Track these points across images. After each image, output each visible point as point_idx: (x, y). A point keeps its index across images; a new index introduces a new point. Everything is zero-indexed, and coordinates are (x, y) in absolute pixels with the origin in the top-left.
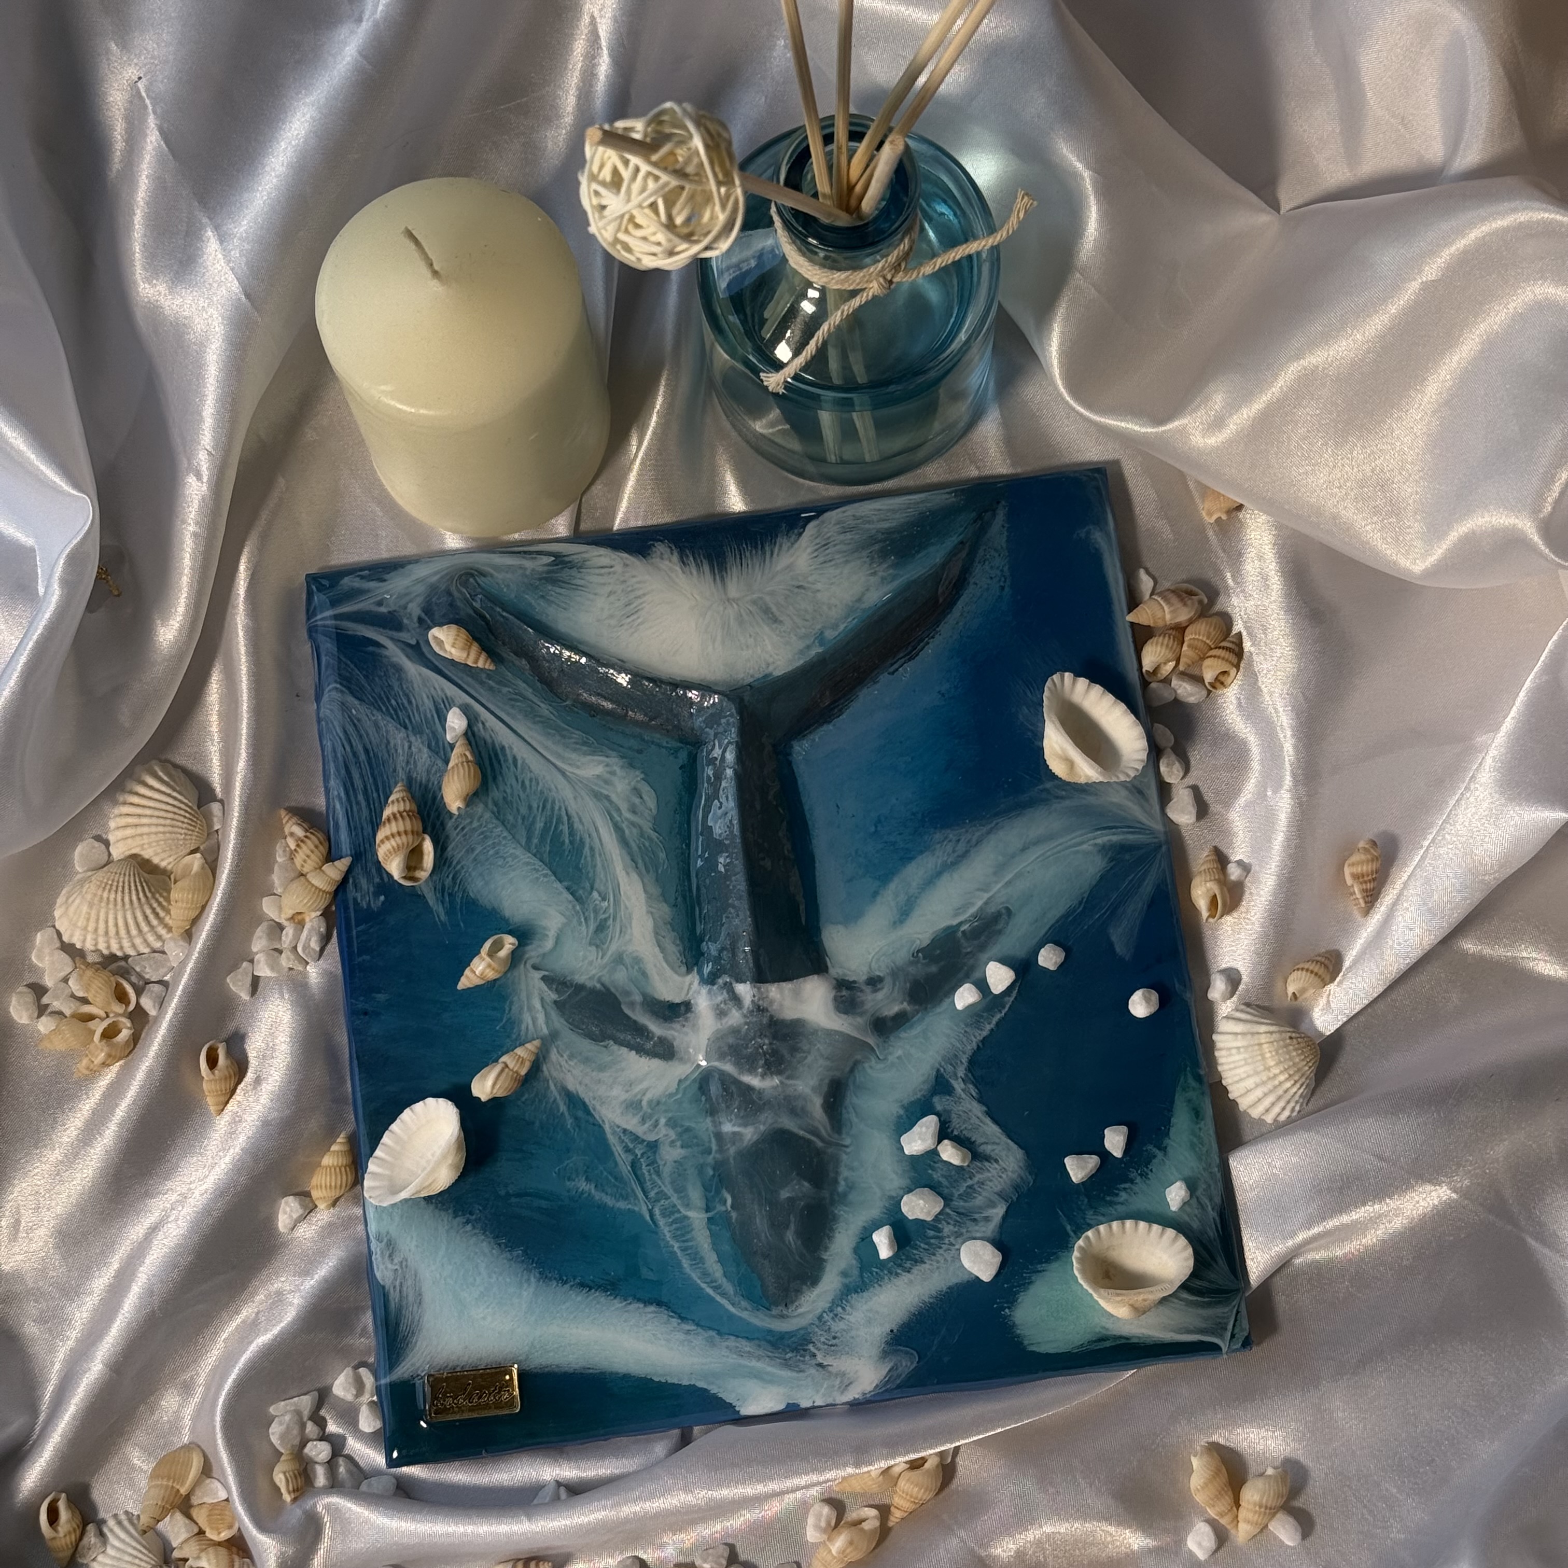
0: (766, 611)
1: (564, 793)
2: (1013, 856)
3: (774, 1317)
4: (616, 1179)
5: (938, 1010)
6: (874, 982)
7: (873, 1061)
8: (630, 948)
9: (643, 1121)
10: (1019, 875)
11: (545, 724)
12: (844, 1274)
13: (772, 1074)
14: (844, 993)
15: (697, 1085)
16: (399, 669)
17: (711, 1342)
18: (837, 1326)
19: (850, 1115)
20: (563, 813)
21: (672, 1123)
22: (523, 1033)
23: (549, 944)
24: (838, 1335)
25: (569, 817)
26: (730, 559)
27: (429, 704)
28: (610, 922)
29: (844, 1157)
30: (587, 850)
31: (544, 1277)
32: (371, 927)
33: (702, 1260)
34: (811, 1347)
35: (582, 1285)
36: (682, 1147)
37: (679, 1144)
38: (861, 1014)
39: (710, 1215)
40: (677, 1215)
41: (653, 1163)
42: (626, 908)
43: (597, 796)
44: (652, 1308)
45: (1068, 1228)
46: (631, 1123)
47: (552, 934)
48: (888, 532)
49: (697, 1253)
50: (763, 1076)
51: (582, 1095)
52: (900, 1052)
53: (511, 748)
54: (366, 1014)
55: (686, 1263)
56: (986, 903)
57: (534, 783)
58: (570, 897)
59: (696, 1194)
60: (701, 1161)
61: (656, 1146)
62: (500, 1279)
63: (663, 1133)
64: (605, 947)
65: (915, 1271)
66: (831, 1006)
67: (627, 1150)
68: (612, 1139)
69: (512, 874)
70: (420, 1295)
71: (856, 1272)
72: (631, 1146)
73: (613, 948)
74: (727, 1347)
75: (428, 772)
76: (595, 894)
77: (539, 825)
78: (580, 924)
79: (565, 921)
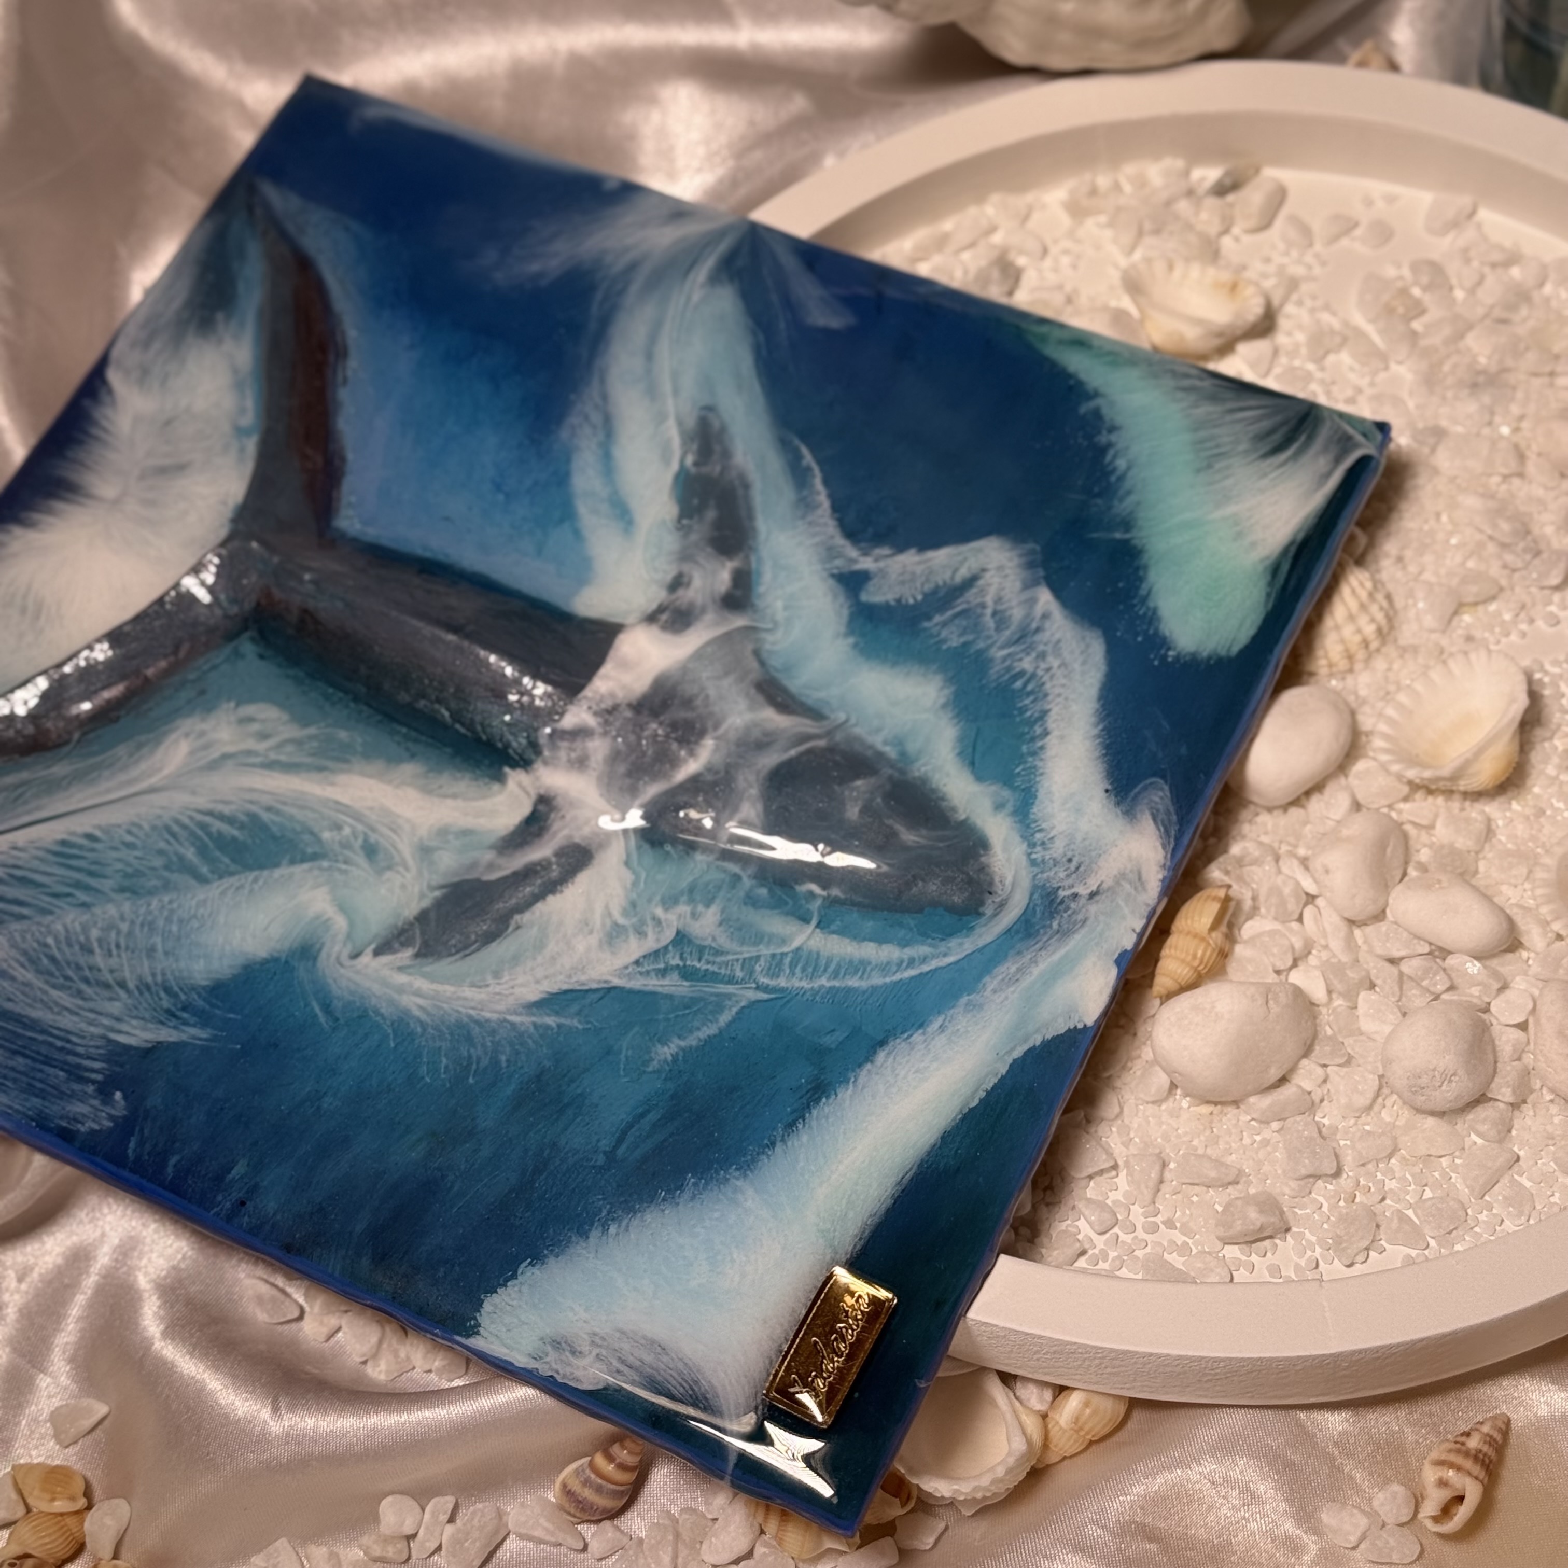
0: (162, 471)
3: (995, 915)
4: (687, 1007)
6: (677, 583)
7: (770, 638)
8: (423, 832)
11: (77, 778)
12: (999, 807)
13: (697, 742)
14: (664, 617)
15: (646, 846)
17: (972, 1007)
18: (1058, 849)
19: (812, 697)
20: (199, 817)
21: (670, 902)
22: (423, 1017)
23: (340, 923)
24: (1069, 854)
25: (210, 813)
28: (373, 838)
29: (858, 731)
30: (265, 816)
32: (142, 1130)
34: (1062, 894)
35: (791, 1126)
36: (708, 906)
37: (700, 908)
38: (703, 610)
39: (814, 922)
40: (787, 960)
41: (701, 950)
42: (371, 809)
43: (214, 766)
44: (881, 1055)
45: (1118, 535)
46: (634, 949)
48: (188, 303)
49: (851, 962)
50: (692, 754)
51: (555, 988)
52: (779, 604)
53: (73, 834)
54: (243, 1204)
55: (853, 982)
57: (135, 830)
58: (306, 866)
60: (742, 894)
61: (684, 936)
62: (707, 1223)
64: (397, 859)
66: (668, 637)
67: (663, 973)
68: (637, 983)
69: (221, 919)
70: (653, 1342)
71: (1006, 793)
72: (662, 966)
73: (406, 849)
74: (994, 991)
75: (14, 946)
76: (326, 835)
77: (190, 854)
78: (345, 872)
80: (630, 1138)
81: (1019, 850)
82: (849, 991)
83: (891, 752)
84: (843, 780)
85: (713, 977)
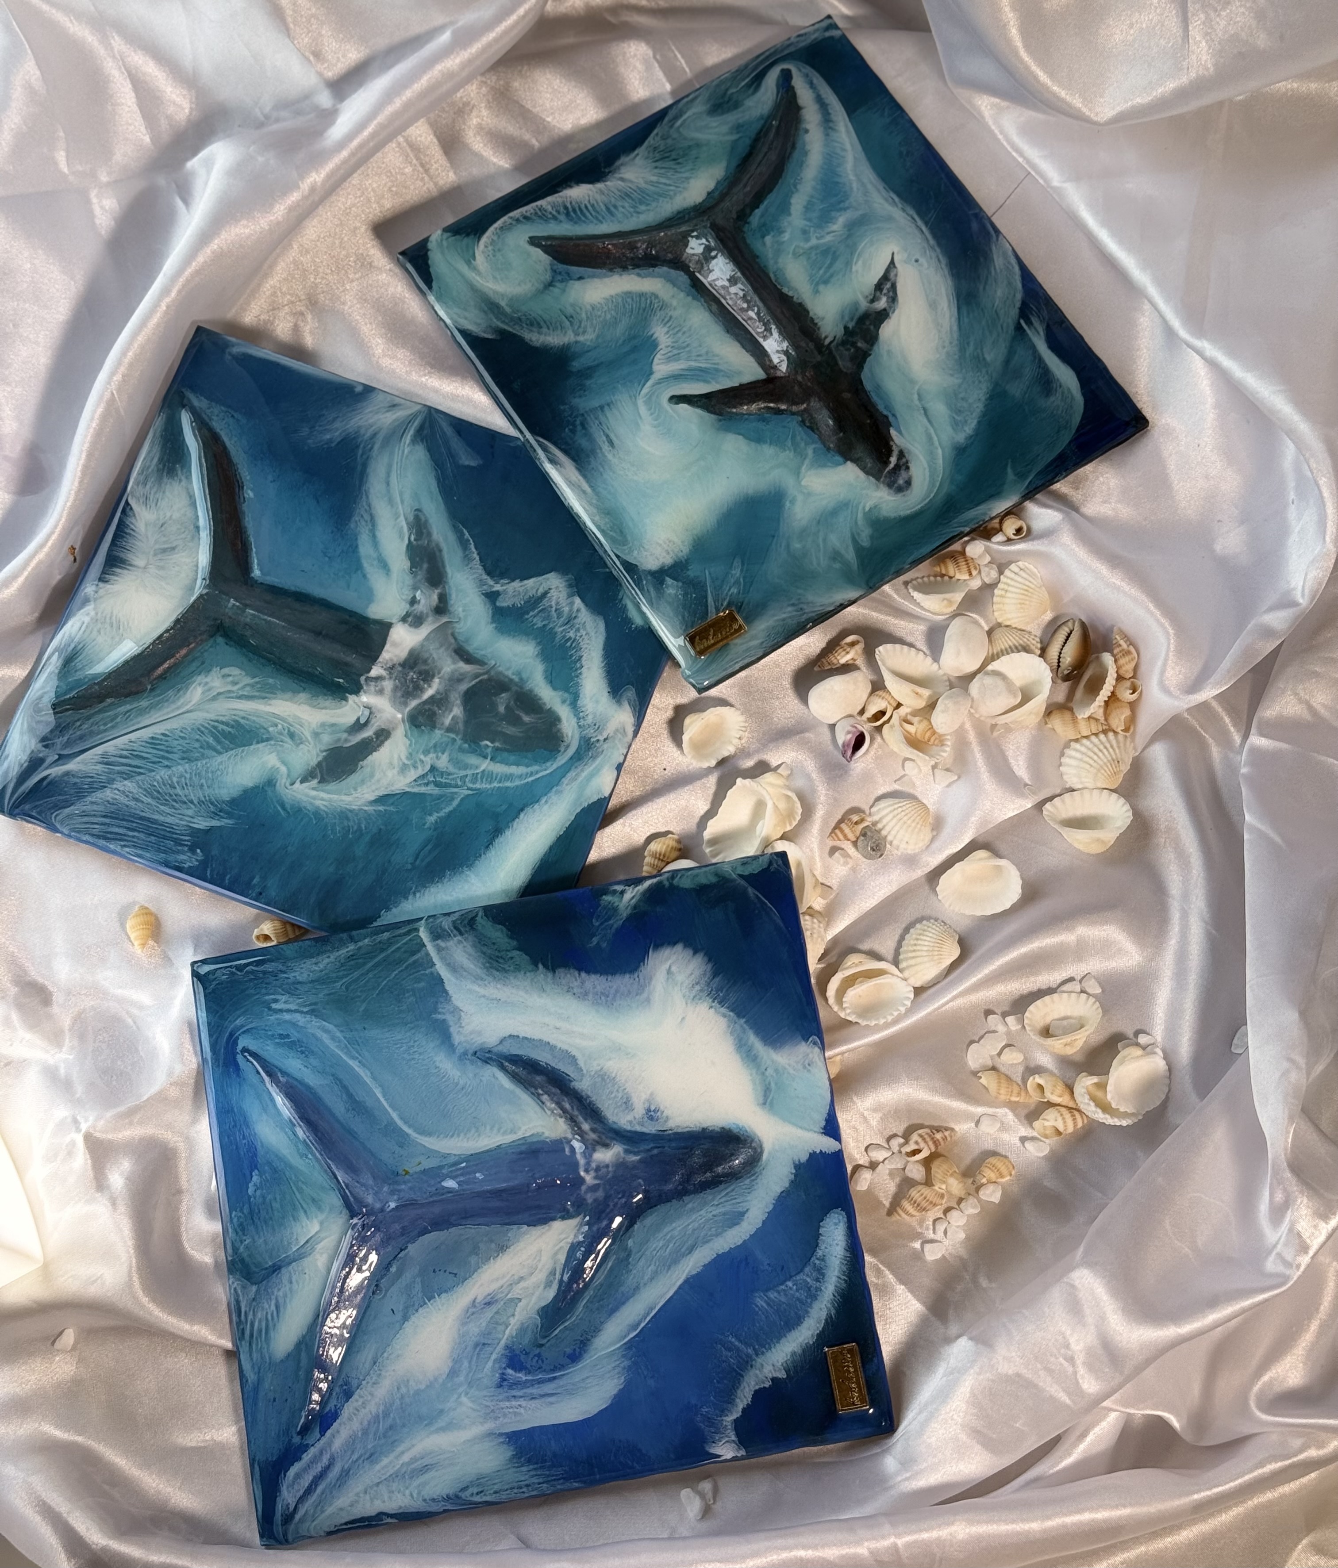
0: (164, 551)
1: (201, 717)
2: (388, 491)
4: (439, 799)
5: (450, 575)
6: (413, 601)
7: (456, 625)
8: (314, 726)
9: (415, 767)
10: (401, 494)
11: (151, 707)
12: (564, 702)
14: (410, 619)
16: (67, 774)
17: (557, 792)
18: (590, 720)
19: (479, 654)
20: (212, 723)
21: (426, 752)
22: (326, 810)
23: (283, 769)
24: (595, 722)
25: (217, 721)
26: (122, 555)
27: (100, 767)
28: (292, 729)
29: (500, 669)
30: (242, 721)
31: (470, 866)
32: (212, 863)
33: (511, 775)
34: (593, 740)
35: (487, 847)
36: (443, 754)
37: (440, 754)
38: (427, 616)
39: (489, 758)
40: (479, 776)
41: (442, 774)
42: (289, 716)
43: (214, 698)
44: (522, 815)
46: (413, 775)
47: (278, 764)
48: (161, 460)
49: (506, 775)
50: (430, 686)
51: (381, 794)
52: (460, 609)
53: (156, 734)
54: (261, 894)
55: (508, 784)
56: (406, 519)
57: (184, 731)
58: (264, 744)
59: (473, 760)
60: (457, 747)
61: (434, 767)
63: (429, 760)
64: (304, 739)
65: (584, 663)
66: (412, 629)
67: (427, 784)
68: (416, 790)
69: (230, 770)
71: (566, 695)
72: (426, 781)
73: (308, 735)
74: (567, 785)
75: (140, 787)
76: (271, 729)
77: (211, 740)
78: (282, 746)
79: (274, 754)
80: (420, 857)
81: (574, 721)
82: (507, 788)
83: (516, 678)
84: (497, 694)
85: (447, 785)
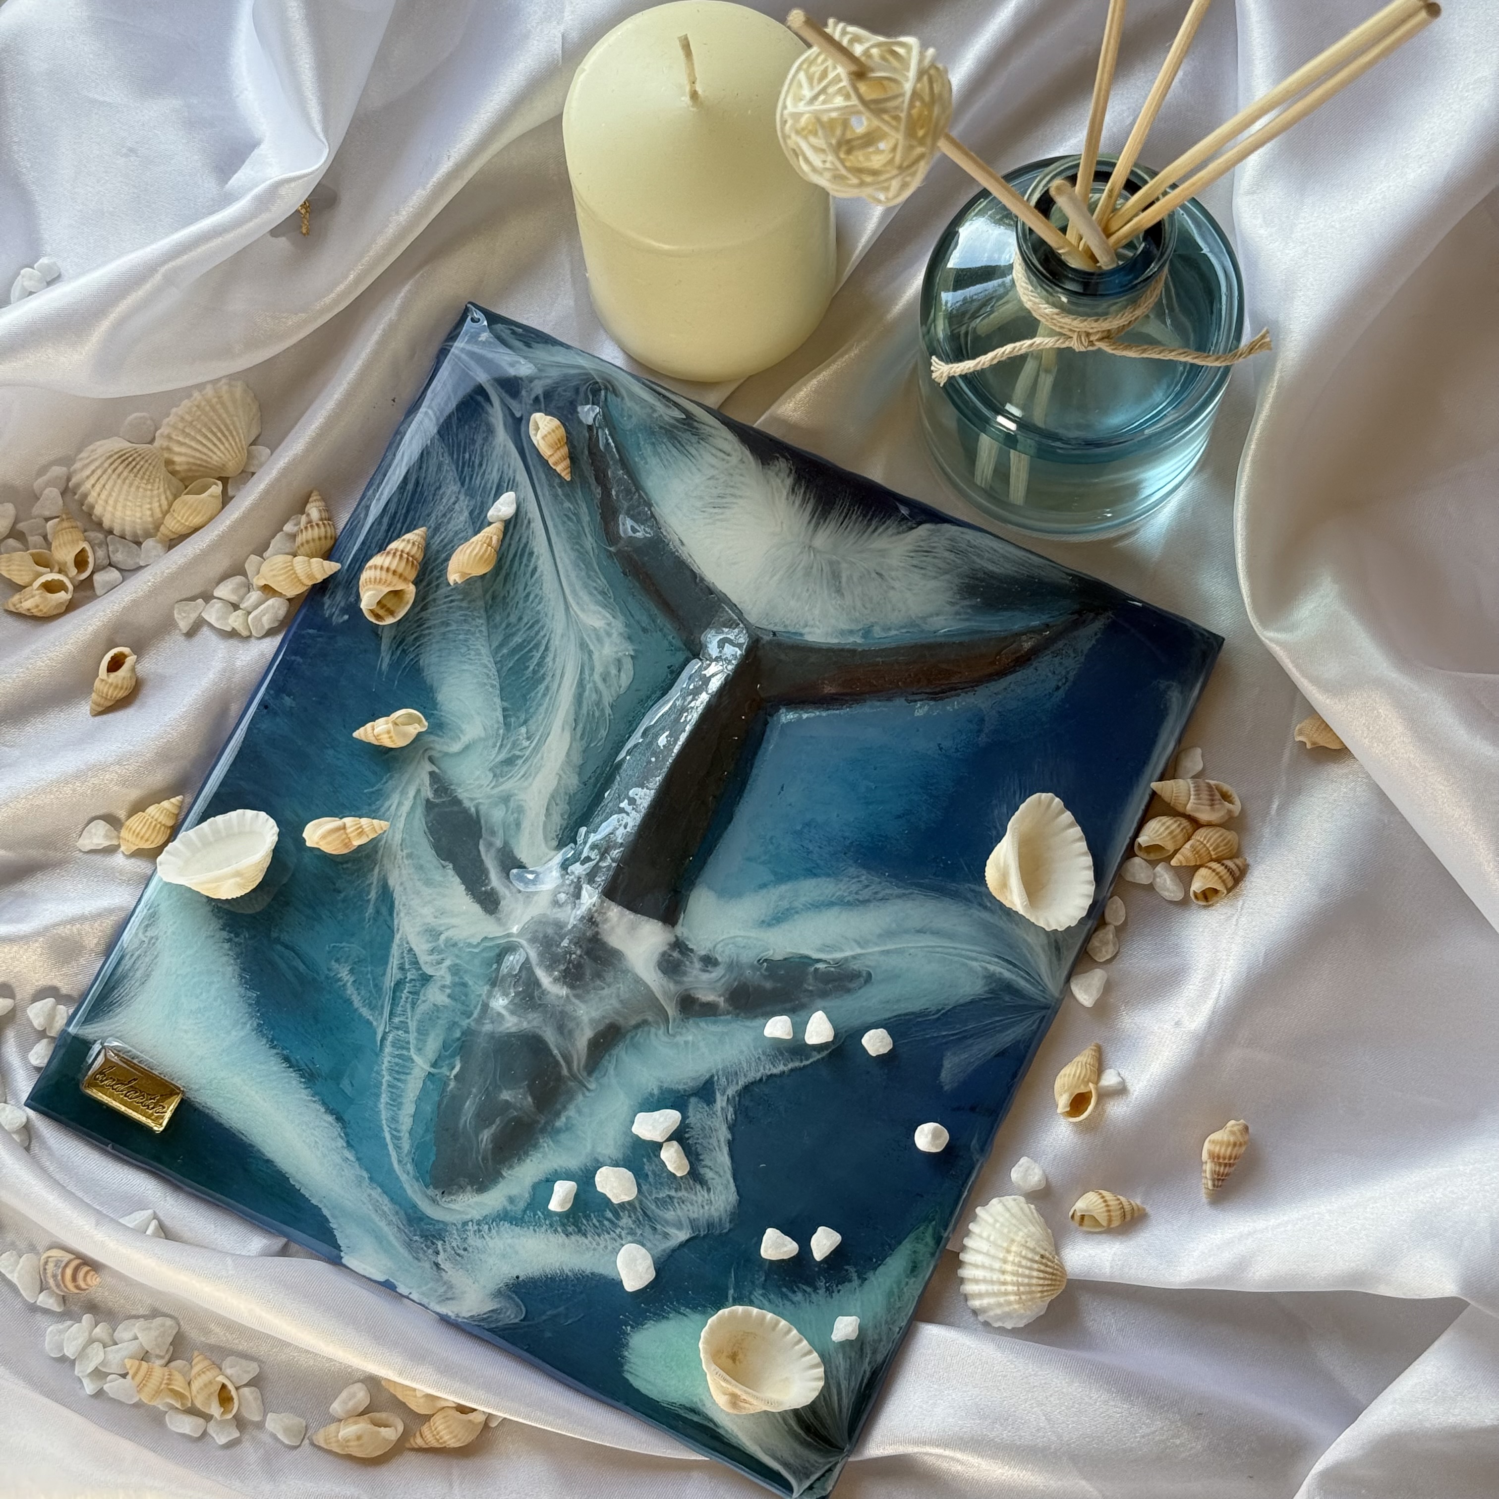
1: (556, 624)
2: (906, 932)
3: (427, 1196)
4: (376, 986)
5: (748, 1023)
9: (432, 951)
10: (899, 952)
11: (581, 556)
12: (511, 1200)
13: (565, 983)
15: (497, 951)
16: (490, 430)
18: (474, 1241)
19: (609, 1065)
20: (544, 642)
21: (455, 970)
22: (383, 810)
23: (456, 747)
24: (470, 1249)
25: (547, 649)
26: (834, 514)
27: (495, 476)
28: (520, 762)
29: (580, 1097)
30: (542, 687)
31: (259, 1029)
32: (321, 636)
33: (399, 1106)
34: (440, 1243)
35: (286, 1059)
36: (449, 996)
37: (448, 991)
39: (432, 1070)
40: (405, 1052)
41: (416, 993)
42: (542, 758)
43: (583, 646)
44: (330, 1119)
45: (731, 1292)
46: (421, 947)
47: (465, 739)
48: (991, 575)
49: (400, 1096)
50: (556, 980)
51: (396, 895)
52: (690, 1038)
53: (538, 558)
55: (384, 1098)
56: (854, 957)
57: (537, 600)
58: (501, 719)
59: (433, 1045)
60: (457, 1019)
61: (428, 980)
62: (223, 1007)
63: (442, 974)
64: (501, 780)
65: (573, 1238)
67: (402, 968)
68: (395, 950)
70: (148, 976)
71: (522, 1205)
72: (407, 966)
73: (508, 785)
74: (370, 1195)
75: (456, 533)
76: (523, 730)
77: (517, 639)
78: (494, 746)
79: (483, 735)
80: (287, 953)
81: (476, 1214)
82: (378, 1096)
83: (560, 1123)
85: (395, 1000)
